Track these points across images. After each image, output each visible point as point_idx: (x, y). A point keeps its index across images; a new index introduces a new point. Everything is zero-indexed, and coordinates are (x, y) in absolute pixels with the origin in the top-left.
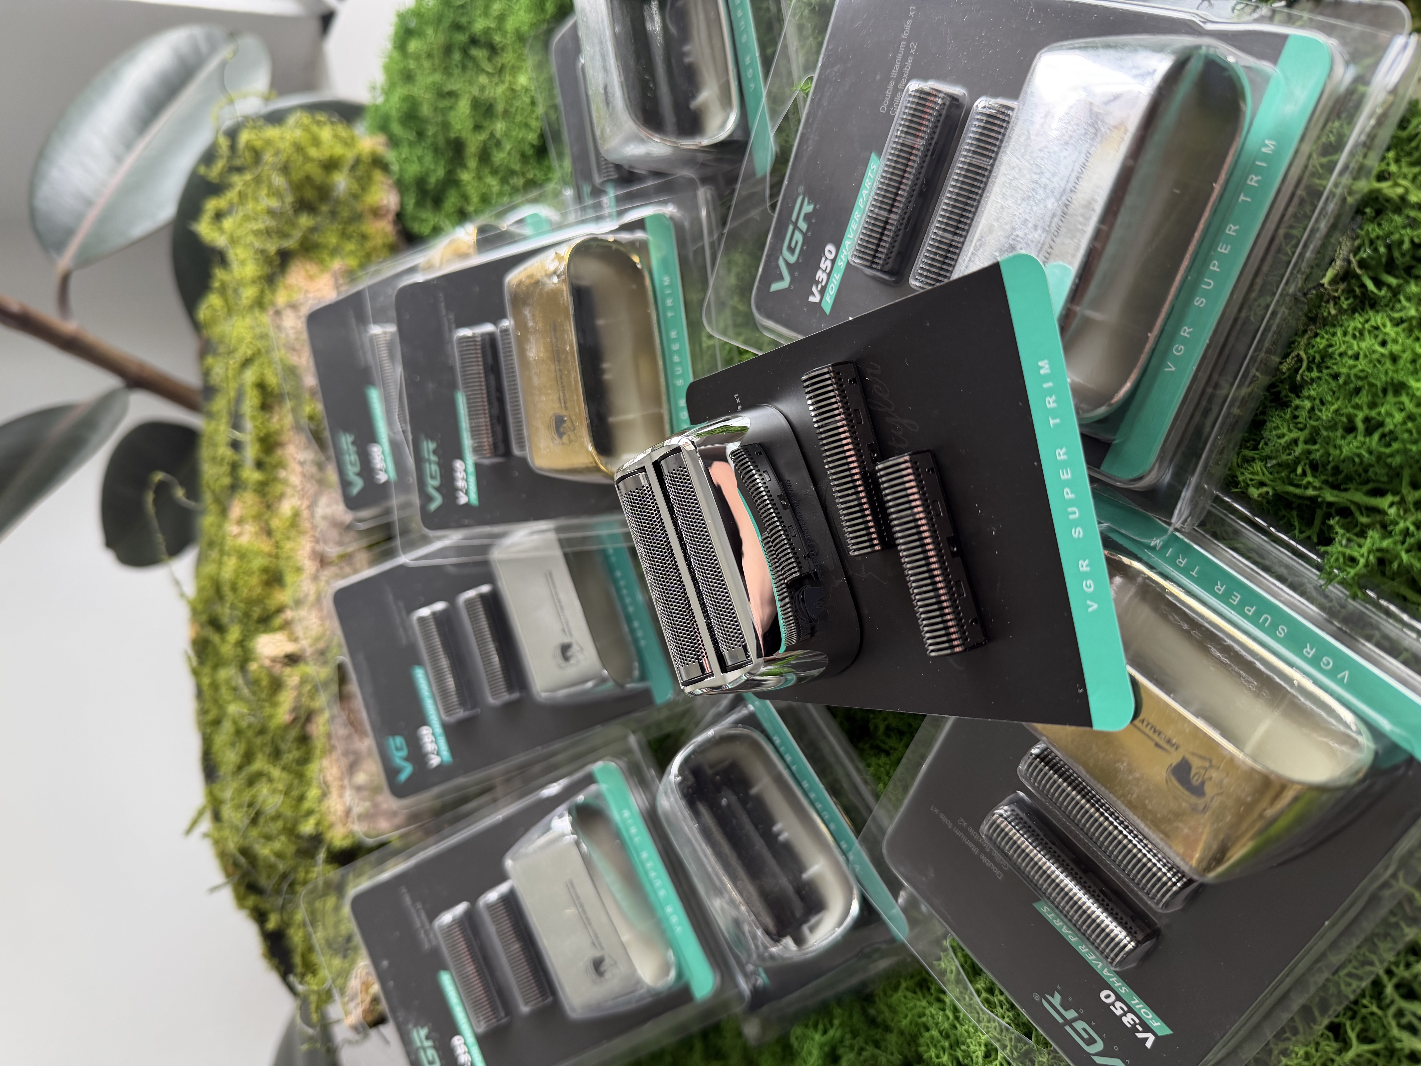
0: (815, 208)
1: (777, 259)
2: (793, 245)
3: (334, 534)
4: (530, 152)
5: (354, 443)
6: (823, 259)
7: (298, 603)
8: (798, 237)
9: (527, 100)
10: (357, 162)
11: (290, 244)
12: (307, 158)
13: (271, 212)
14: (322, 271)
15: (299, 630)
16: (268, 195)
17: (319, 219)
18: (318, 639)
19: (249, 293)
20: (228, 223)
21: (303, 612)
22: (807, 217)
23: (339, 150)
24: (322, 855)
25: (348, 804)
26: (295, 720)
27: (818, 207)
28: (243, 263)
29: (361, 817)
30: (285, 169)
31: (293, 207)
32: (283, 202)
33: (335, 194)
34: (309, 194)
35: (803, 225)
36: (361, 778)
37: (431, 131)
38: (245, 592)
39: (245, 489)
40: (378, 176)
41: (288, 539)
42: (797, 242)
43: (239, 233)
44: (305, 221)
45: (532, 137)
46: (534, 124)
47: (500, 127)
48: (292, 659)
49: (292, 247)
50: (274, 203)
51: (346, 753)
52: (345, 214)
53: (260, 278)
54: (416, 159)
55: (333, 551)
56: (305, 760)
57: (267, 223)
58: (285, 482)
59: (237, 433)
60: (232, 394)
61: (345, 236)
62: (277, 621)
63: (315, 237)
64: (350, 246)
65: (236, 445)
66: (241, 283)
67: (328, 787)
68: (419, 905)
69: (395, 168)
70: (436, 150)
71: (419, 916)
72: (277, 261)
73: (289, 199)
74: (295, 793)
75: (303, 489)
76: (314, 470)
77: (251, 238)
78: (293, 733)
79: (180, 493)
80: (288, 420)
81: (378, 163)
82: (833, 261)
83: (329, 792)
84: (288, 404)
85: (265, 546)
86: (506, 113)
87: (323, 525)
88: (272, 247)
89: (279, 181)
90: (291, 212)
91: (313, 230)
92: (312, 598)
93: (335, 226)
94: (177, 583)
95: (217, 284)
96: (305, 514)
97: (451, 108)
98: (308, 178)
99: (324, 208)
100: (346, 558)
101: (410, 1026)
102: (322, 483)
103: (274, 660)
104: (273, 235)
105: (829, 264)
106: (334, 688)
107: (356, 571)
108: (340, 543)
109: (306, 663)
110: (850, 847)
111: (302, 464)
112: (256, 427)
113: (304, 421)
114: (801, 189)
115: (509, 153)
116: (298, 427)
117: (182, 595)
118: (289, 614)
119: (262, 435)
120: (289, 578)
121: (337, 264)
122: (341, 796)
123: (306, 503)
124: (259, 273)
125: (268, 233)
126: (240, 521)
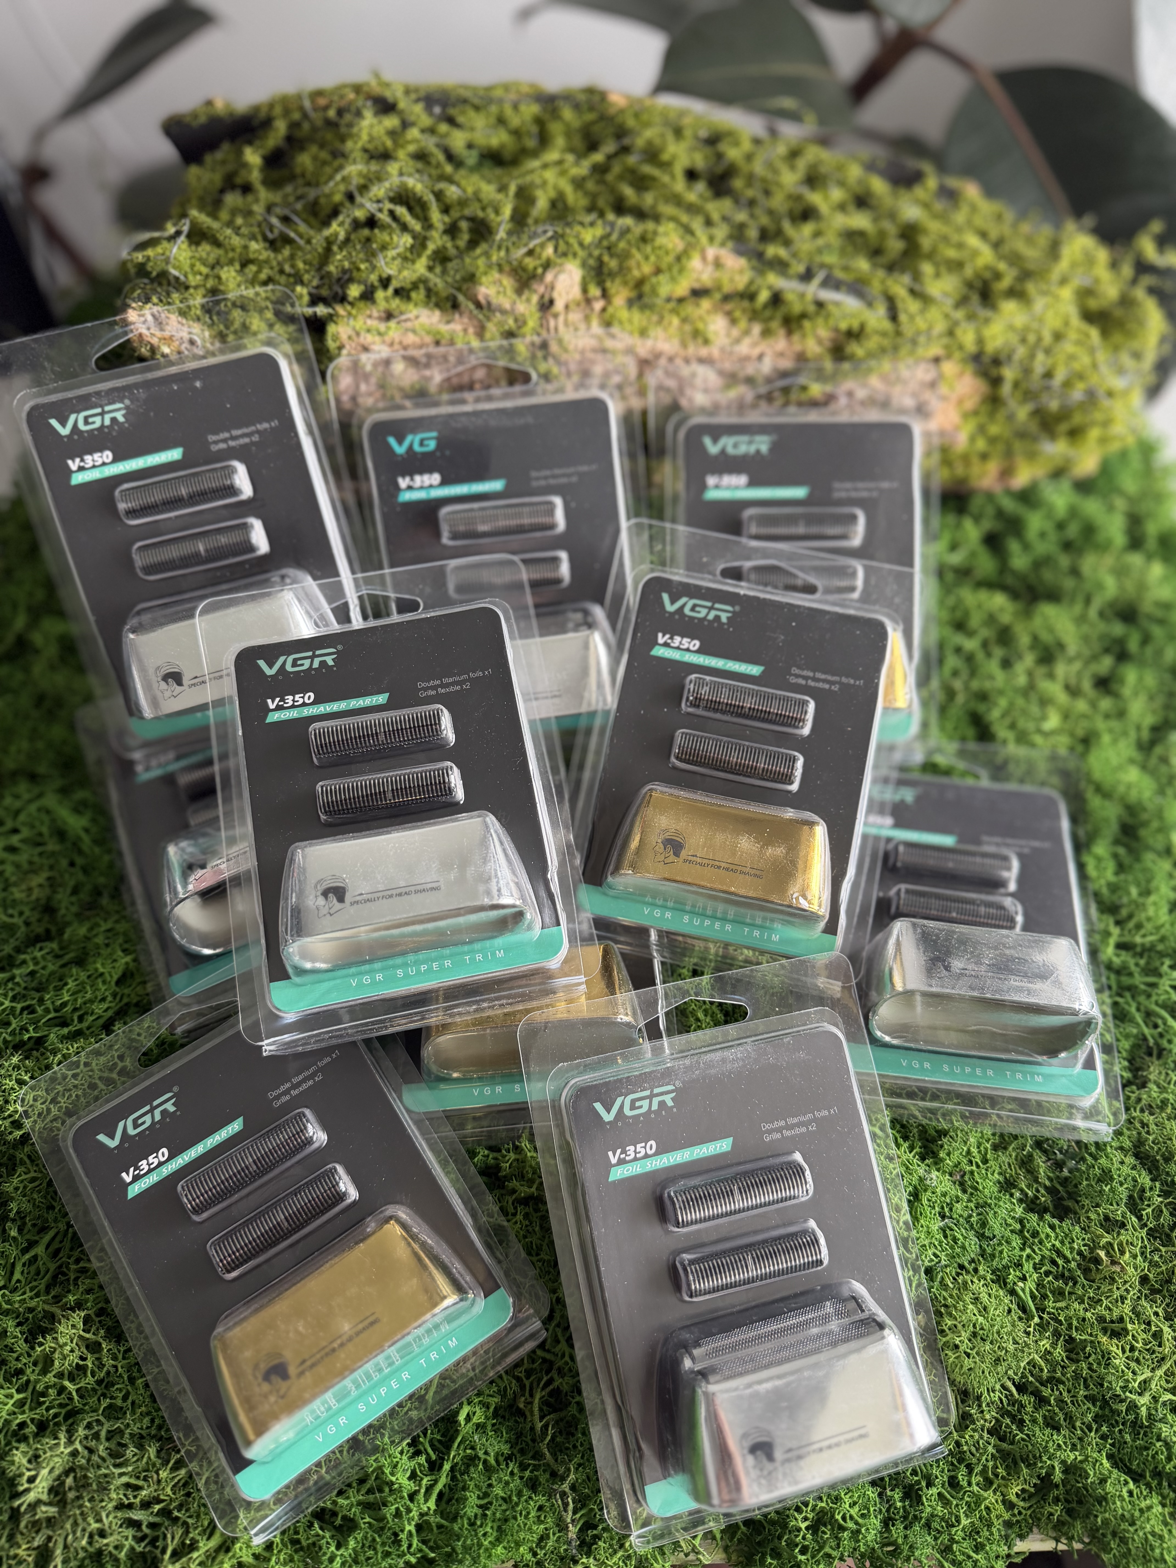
3: (672, 383)
7: (608, 321)
13: (1049, 375)
15: (577, 316)
17: (1021, 422)
18: (561, 342)
26: (478, 303)
29: (356, 361)
33: (1043, 440)
38: (636, 253)
39: (755, 275)
41: (682, 325)
48: (546, 305)
50: (1059, 379)
51: (429, 356)
52: (1017, 444)
53: (983, 347)
55: (654, 377)
59: (822, 277)
61: (994, 441)
62: (593, 289)
64: (980, 445)
72: (993, 371)
75: (731, 353)
76: (749, 371)
87: (686, 372)
88: (1010, 369)
91: (1011, 416)
93: (1008, 434)
96: (703, 352)
98: (1068, 418)
99: (1033, 427)
103: (550, 287)
106: (505, 363)
108: (660, 389)
109: (539, 322)
118: (598, 305)
123: (715, 354)
126: (718, 264)
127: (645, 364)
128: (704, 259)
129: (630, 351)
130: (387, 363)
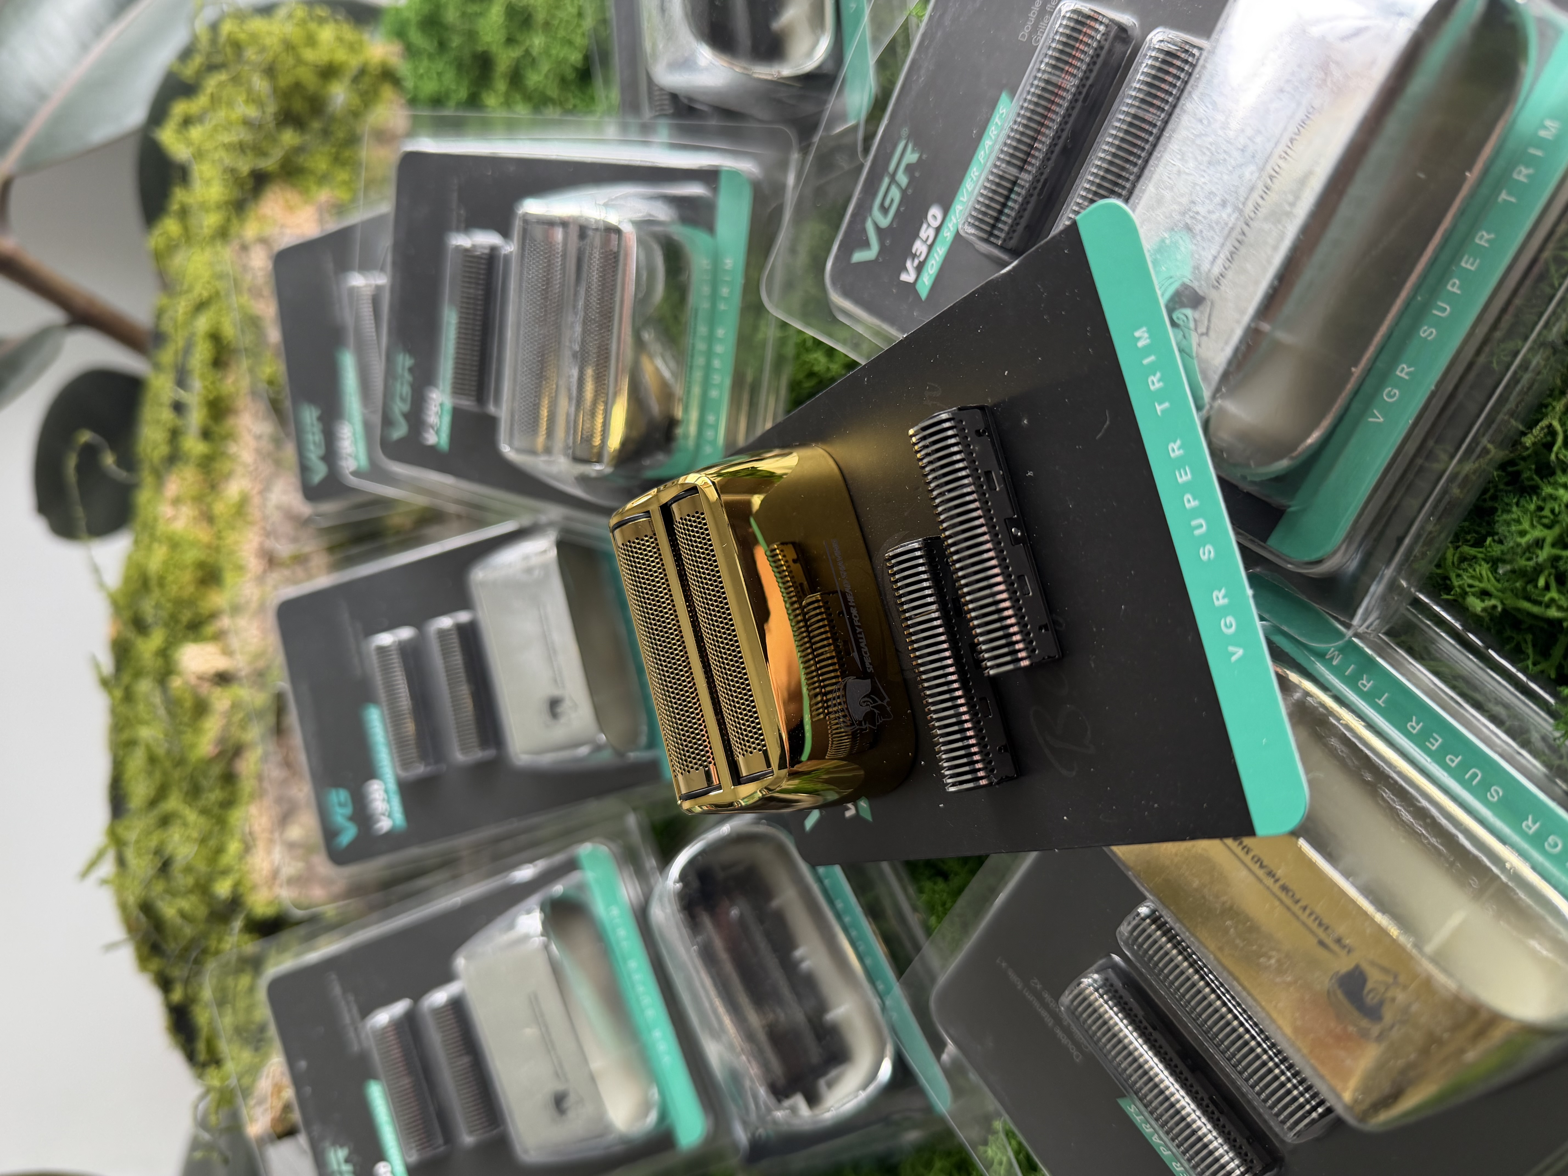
0: (920, 158)
1: (864, 221)
2: (887, 203)
3: (287, 528)
4: (571, 75)
5: (320, 419)
6: (925, 226)
7: (236, 610)
8: (895, 194)
9: (573, 10)
10: (362, 72)
11: (269, 164)
12: (300, 61)
13: (247, 123)
14: (306, 202)
15: (235, 643)
16: (247, 102)
17: (307, 137)
18: (258, 656)
19: (211, 221)
20: (196, 133)
21: (242, 622)
22: (910, 169)
23: (341, 55)
24: (238, 924)
25: (276, 863)
26: (221, 754)
27: (924, 157)
28: (208, 183)
29: (292, 881)
30: (270, 71)
31: (276, 119)
32: (264, 112)
33: (330, 109)
34: (298, 105)
35: (902, 179)
36: (295, 832)
37: (456, 41)
38: (173, 590)
39: (186, 462)
40: (387, 92)
41: (233, 528)
42: (892, 201)
43: (208, 145)
44: (289, 138)
45: (575, 57)
46: (579, 41)
47: (537, 41)
48: (223, 679)
49: (270, 169)
50: (252, 112)
51: (279, 800)
52: (341, 134)
53: (227, 203)
54: (435, 76)
55: (284, 549)
56: (229, 803)
57: (242, 136)
58: (233, 458)
59: (182, 392)
60: (181, 343)
61: (338, 160)
62: (210, 629)
63: (301, 160)
64: (343, 175)
65: (178, 407)
66: (204, 207)
67: (254, 840)
68: (351, 998)
69: (409, 84)
70: (460, 66)
71: (350, 1010)
72: (250, 185)
73: (272, 109)
74: (213, 843)
75: (256, 469)
76: (270, 447)
77: (221, 154)
78: (216, 770)
79: (109, 460)
80: (245, 383)
81: (388, 76)
82: (938, 230)
83: (255, 845)
84: (245, 363)
85: (203, 534)
86: (547, 25)
87: (276, 517)
88: (245, 166)
89: (260, 84)
90: (272, 125)
91: (299, 150)
92: (254, 605)
93: (326, 149)
94: (96, 570)
95: (175, 207)
96: (256, 500)
97: (481, 14)
98: (298, 86)
99: (316, 125)
100: (300, 560)
101: (327, 1144)
102: (278, 463)
103: (201, 678)
104: (248, 152)
105: (931, 233)
106: (271, 720)
107: (310, 577)
108: (295, 540)
109: (241, 685)
110: (888, 990)
111: (258, 438)
112: (206, 387)
113: (262, 386)
114: (905, 132)
115: (546, 76)
116: (254, 393)
117: (101, 585)
118: (225, 622)
119: (211, 397)
120: (229, 577)
121: (324, 195)
122: (269, 852)
123: (258, 487)
124: (226, 198)
125: (241, 148)
126: (176, 502)
127: (271, 560)
128: (174, 518)
129: (260, 580)
130: (291, 846)
